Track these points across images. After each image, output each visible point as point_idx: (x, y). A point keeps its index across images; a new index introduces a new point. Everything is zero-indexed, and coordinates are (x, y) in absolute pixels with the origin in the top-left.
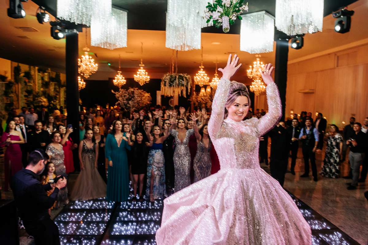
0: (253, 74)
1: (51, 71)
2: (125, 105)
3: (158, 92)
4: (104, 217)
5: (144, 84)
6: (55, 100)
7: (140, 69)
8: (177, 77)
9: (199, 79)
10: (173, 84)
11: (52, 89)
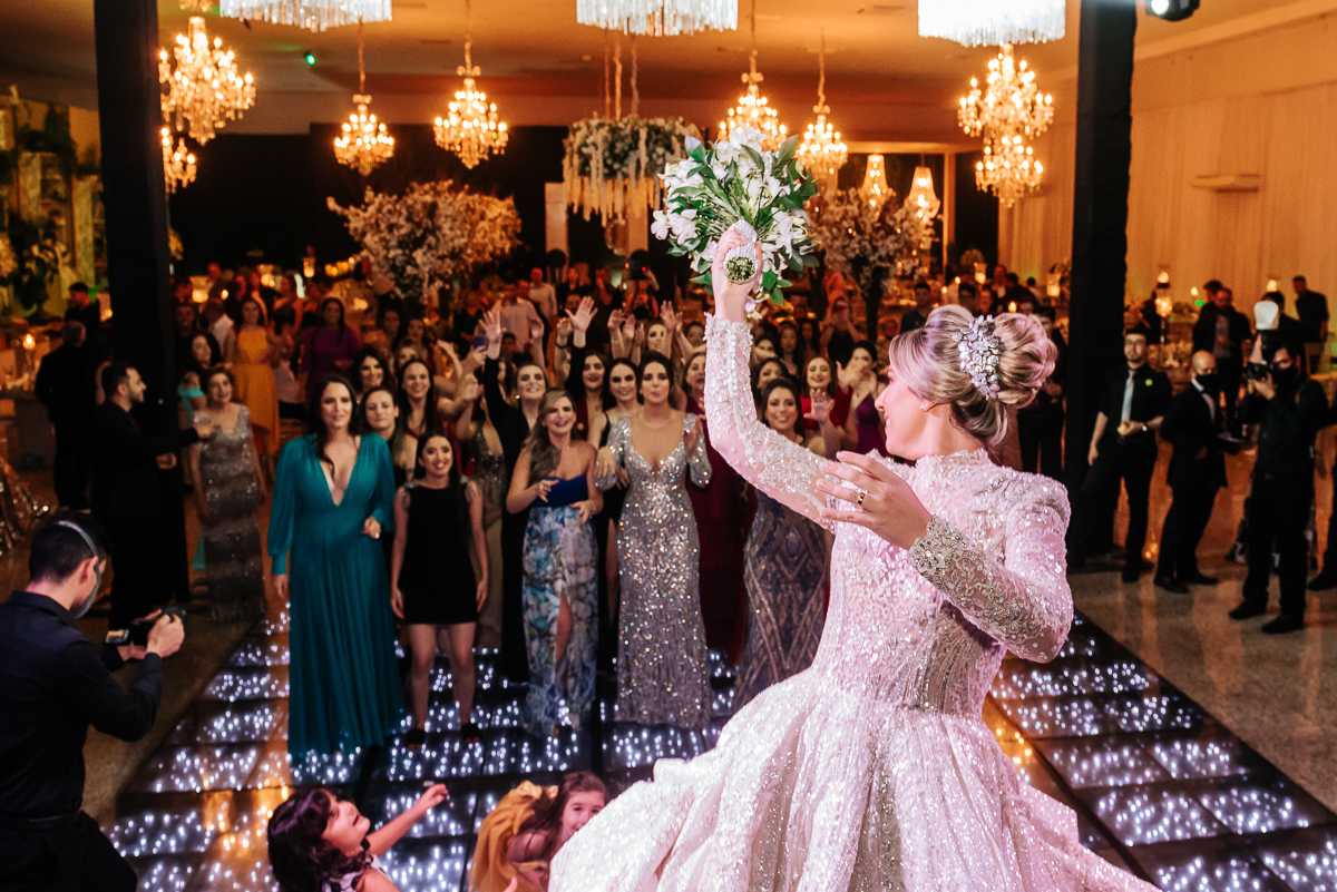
1: (21, 96)
2: (393, 268)
3: (550, 188)
5: (481, 160)
6: (49, 242)
7: (462, 87)
8: (643, 134)
10: (625, 169)
11: (32, 187)
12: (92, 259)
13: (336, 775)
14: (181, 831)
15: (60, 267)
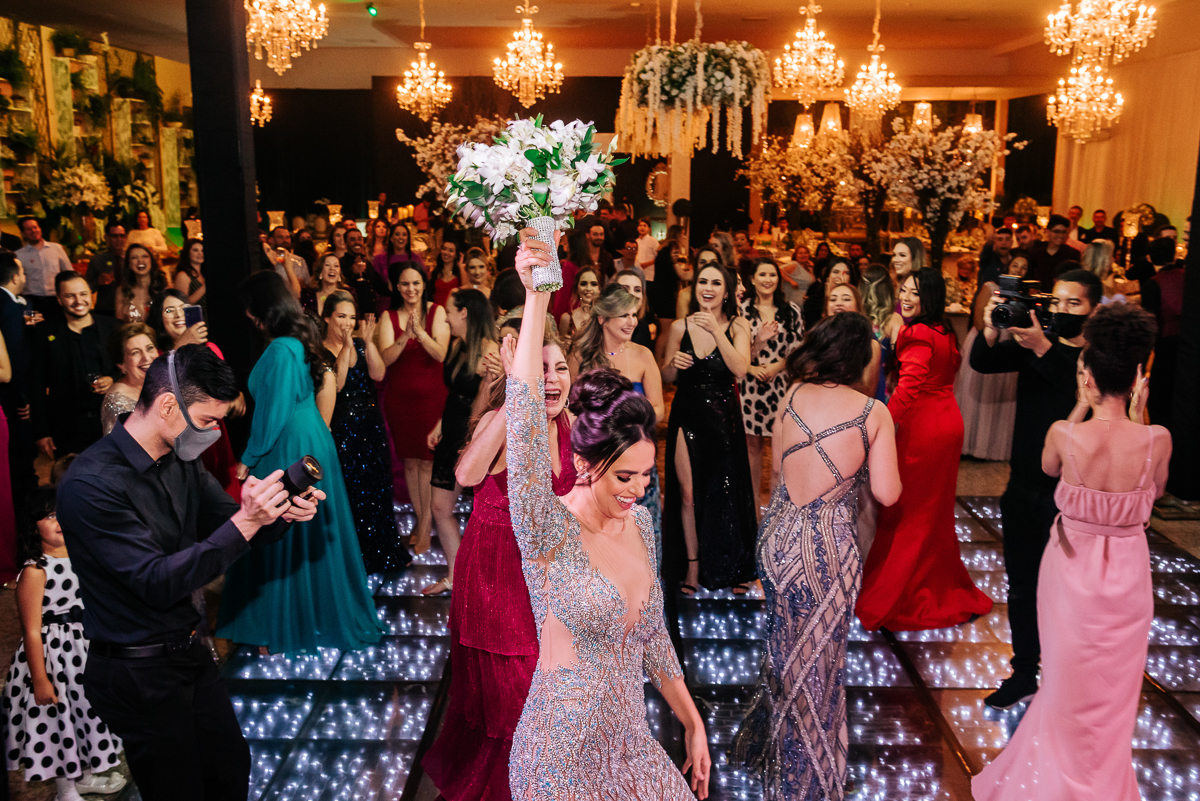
0: (1077, 32)
1: (111, 45)
4: (398, 721)
6: (139, 183)
7: (520, 26)
9: (796, 68)
10: (682, 96)
11: (124, 131)
12: (178, 202)
13: (418, 673)
14: (269, 718)
15: (150, 206)
